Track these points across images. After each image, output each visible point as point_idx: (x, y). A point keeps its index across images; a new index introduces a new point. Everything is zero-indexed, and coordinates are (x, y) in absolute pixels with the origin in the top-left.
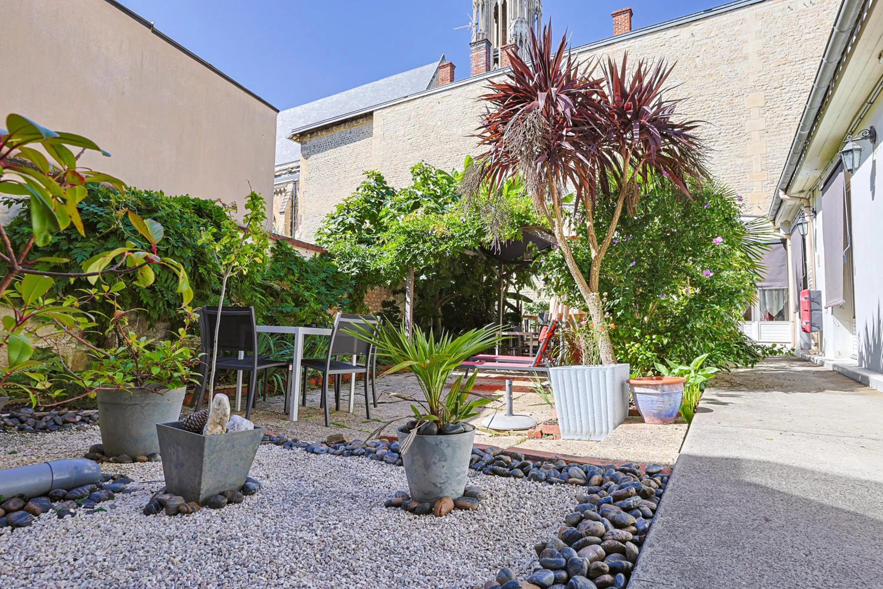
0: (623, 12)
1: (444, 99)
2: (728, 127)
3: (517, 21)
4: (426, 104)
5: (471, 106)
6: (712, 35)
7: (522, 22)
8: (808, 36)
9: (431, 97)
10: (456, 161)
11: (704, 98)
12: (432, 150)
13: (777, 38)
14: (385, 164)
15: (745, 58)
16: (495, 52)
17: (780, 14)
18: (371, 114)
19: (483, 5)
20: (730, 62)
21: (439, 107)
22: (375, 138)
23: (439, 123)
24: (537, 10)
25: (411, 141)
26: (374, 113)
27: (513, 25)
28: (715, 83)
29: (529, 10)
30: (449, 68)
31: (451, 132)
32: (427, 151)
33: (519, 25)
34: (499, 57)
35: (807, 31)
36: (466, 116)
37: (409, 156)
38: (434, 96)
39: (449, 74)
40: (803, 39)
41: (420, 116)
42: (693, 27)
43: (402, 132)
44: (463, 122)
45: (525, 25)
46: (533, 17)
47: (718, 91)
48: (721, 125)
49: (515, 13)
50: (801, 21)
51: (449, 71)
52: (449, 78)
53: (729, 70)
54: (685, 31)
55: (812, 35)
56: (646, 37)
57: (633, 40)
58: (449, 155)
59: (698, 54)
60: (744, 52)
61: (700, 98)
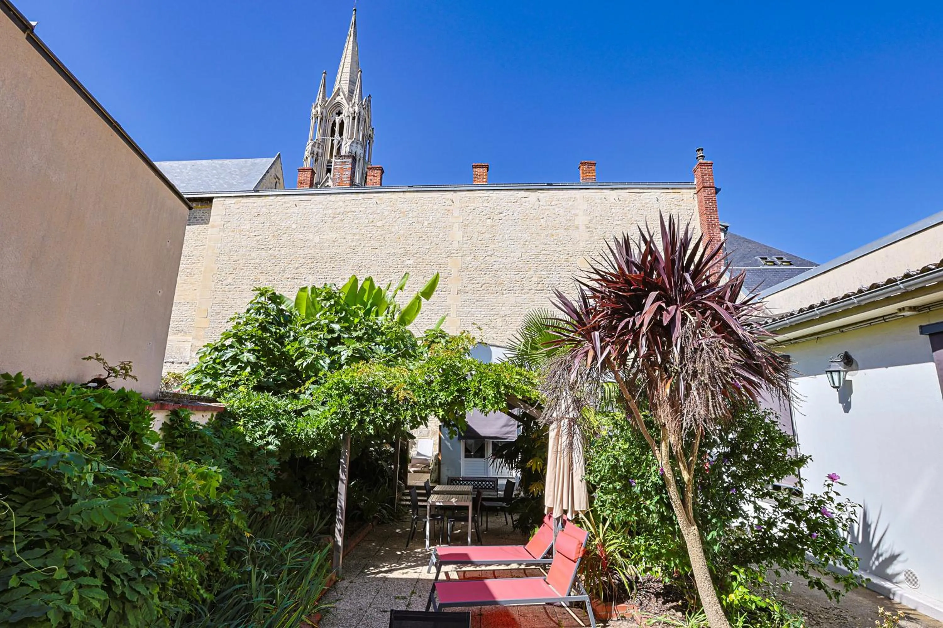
0: (483, 166)
1: (302, 203)
2: (565, 279)
3: (353, 142)
4: (281, 203)
5: (332, 216)
6: (553, 203)
7: (357, 143)
8: (618, 223)
9: (286, 197)
10: (310, 268)
11: (548, 252)
12: (283, 252)
13: (598, 218)
14: (222, 257)
15: (577, 228)
16: (328, 163)
17: (599, 201)
18: (210, 200)
19: (322, 119)
20: (566, 228)
21: (296, 210)
22: (213, 227)
23: (294, 226)
24: (370, 137)
25: (258, 238)
26: (214, 200)
27: (349, 144)
28: (555, 242)
29: (363, 135)
30: (309, 173)
31: (307, 238)
32: (277, 252)
33: (354, 145)
34: (332, 168)
35: (617, 218)
36: (326, 225)
37: (254, 255)
38: (291, 197)
39: (309, 179)
40: (615, 223)
41: (272, 214)
42: (538, 193)
43: (248, 227)
44: (322, 230)
45: (359, 146)
46: (366, 141)
47: (558, 249)
48: (560, 277)
49: (352, 134)
50: (613, 211)
51: (309, 176)
52: (309, 183)
53: (566, 234)
54: (533, 196)
55: (620, 222)
56: (502, 192)
57: (492, 192)
58: (302, 261)
59: (542, 216)
60: (576, 223)
61: (544, 252)
